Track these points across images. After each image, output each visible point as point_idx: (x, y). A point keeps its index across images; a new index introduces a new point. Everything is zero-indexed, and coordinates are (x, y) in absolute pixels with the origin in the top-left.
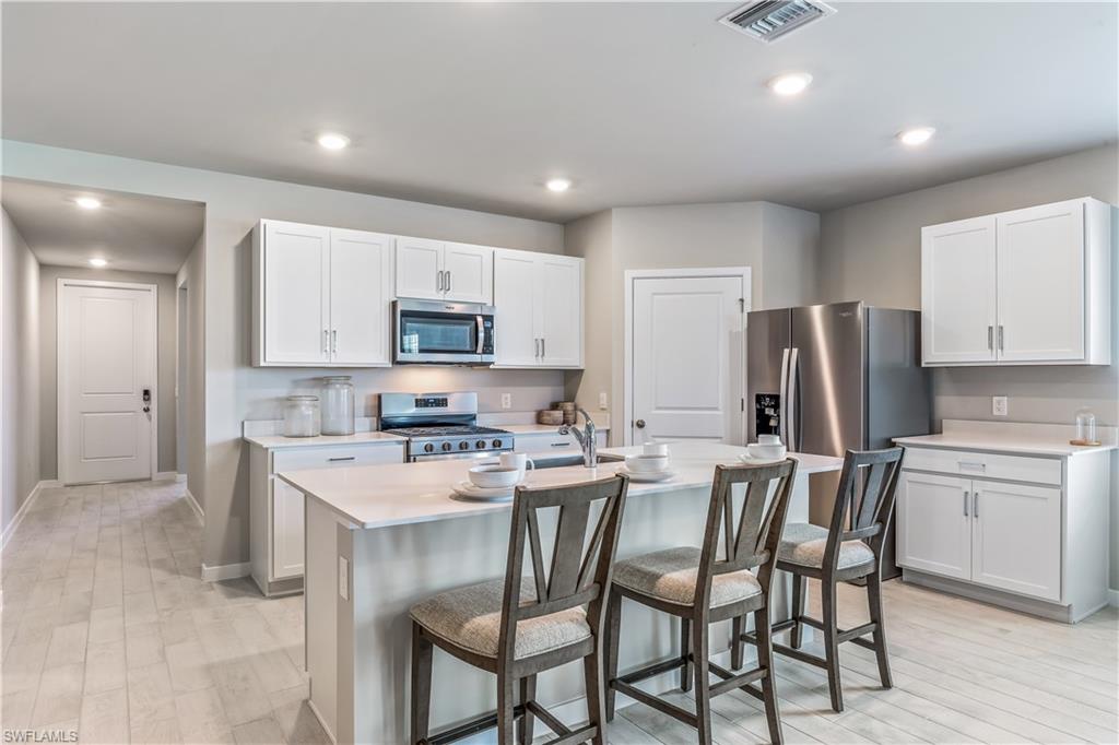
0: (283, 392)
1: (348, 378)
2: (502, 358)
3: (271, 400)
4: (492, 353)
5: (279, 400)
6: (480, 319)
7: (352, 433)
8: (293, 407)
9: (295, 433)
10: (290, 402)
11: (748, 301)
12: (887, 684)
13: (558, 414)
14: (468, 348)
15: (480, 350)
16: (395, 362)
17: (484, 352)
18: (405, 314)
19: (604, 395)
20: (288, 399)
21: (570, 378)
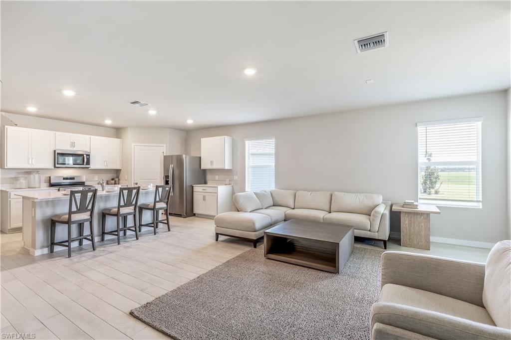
0: (13, 176)
1: (38, 172)
2: (93, 166)
3: (8, 178)
4: (89, 165)
5: (12, 178)
6: (85, 156)
7: (40, 187)
8: (18, 180)
9: (18, 187)
10: (16, 179)
11: (165, 152)
12: (169, 230)
13: (113, 182)
14: (81, 163)
15: (85, 164)
16: (55, 167)
17: (86, 164)
18: (58, 154)
19: (126, 176)
20: (16, 178)
21: (118, 171)
